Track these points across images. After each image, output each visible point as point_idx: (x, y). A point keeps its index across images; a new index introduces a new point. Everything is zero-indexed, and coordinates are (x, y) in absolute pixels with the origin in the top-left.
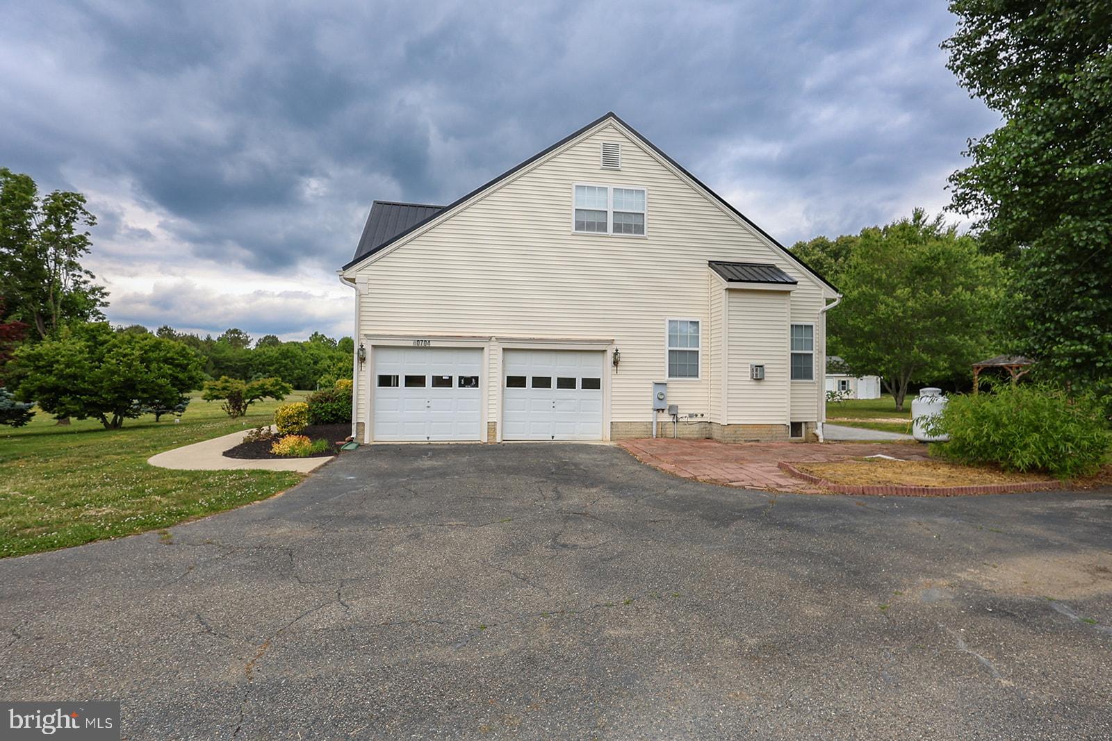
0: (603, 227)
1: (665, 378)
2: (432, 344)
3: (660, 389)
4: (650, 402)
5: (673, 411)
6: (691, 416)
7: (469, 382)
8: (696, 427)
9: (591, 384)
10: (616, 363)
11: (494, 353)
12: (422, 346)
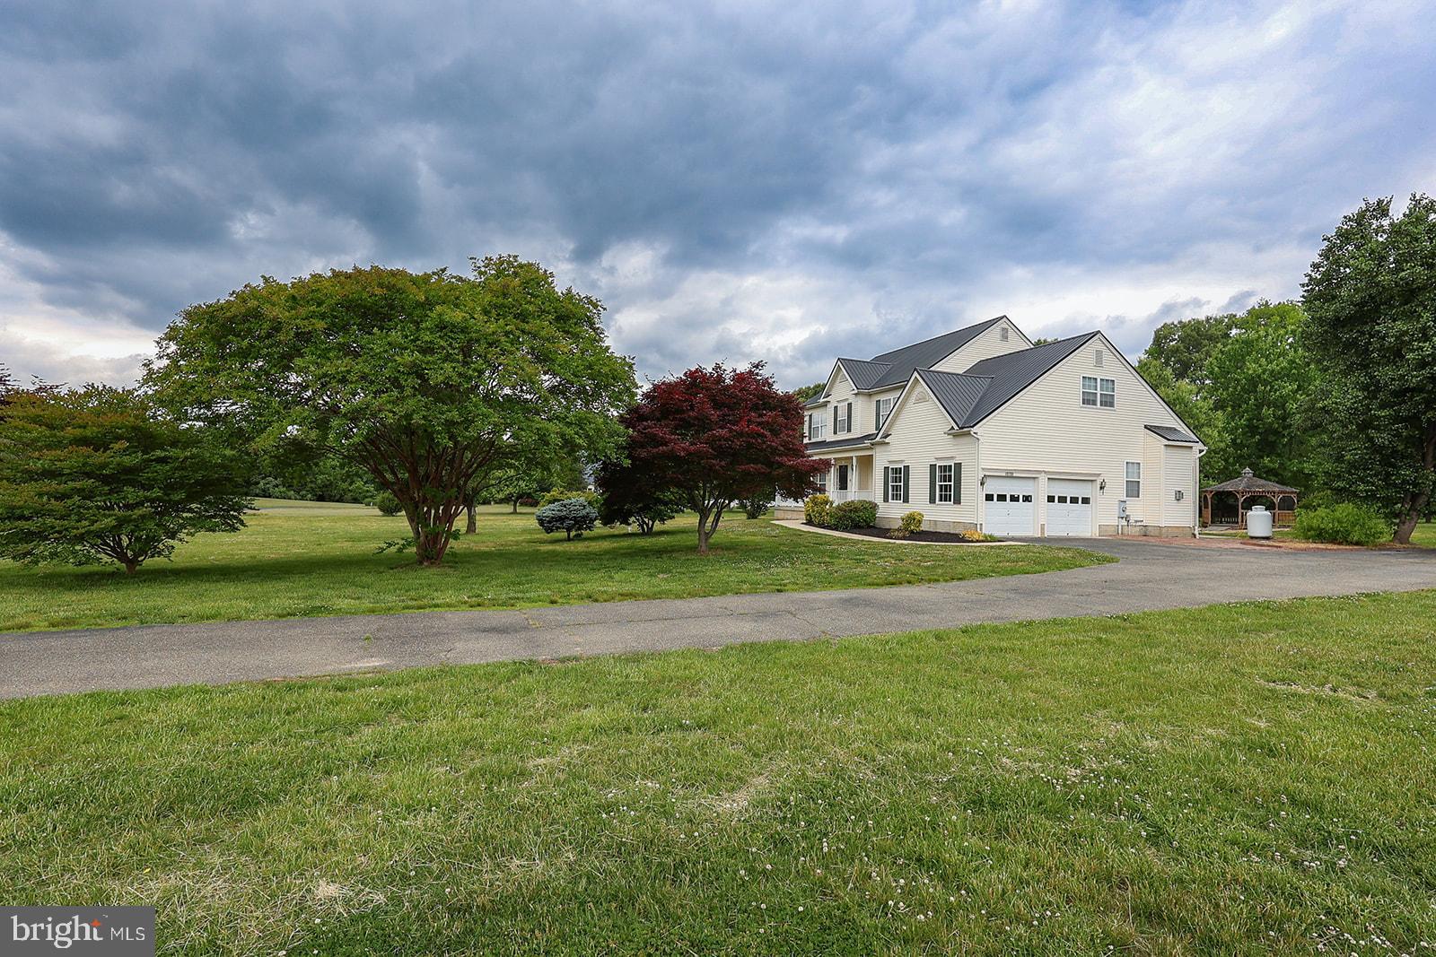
0: (1094, 403)
1: (1125, 498)
2: (1015, 475)
3: (1123, 505)
4: (1116, 513)
5: (1127, 518)
6: (1136, 521)
7: (1027, 499)
8: (1138, 529)
9: (1086, 501)
10: (1101, 488)
11: (1043, 479)
12: (1010, 476)
